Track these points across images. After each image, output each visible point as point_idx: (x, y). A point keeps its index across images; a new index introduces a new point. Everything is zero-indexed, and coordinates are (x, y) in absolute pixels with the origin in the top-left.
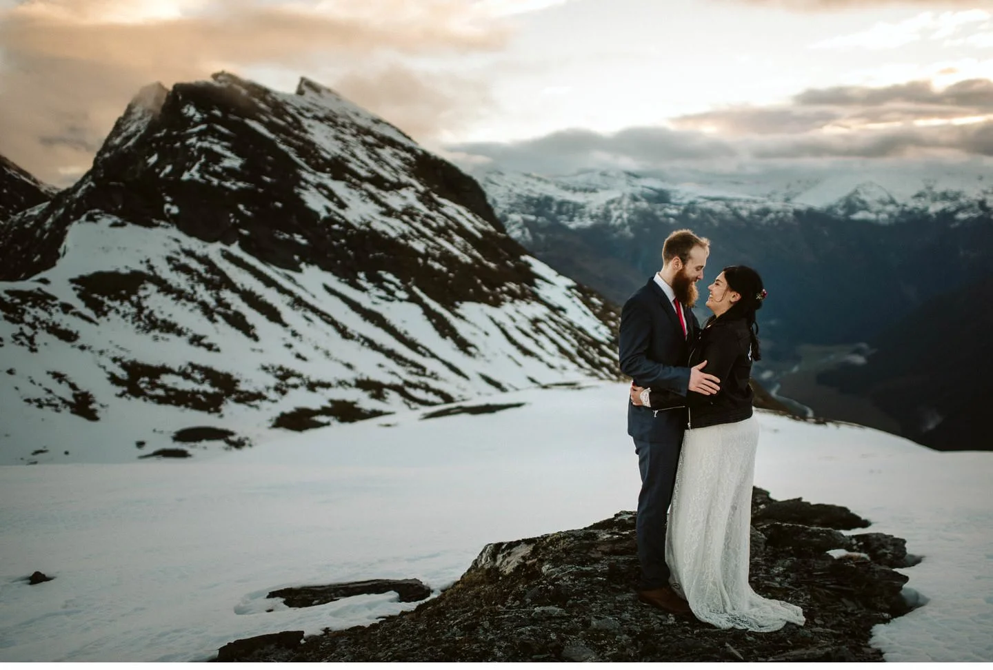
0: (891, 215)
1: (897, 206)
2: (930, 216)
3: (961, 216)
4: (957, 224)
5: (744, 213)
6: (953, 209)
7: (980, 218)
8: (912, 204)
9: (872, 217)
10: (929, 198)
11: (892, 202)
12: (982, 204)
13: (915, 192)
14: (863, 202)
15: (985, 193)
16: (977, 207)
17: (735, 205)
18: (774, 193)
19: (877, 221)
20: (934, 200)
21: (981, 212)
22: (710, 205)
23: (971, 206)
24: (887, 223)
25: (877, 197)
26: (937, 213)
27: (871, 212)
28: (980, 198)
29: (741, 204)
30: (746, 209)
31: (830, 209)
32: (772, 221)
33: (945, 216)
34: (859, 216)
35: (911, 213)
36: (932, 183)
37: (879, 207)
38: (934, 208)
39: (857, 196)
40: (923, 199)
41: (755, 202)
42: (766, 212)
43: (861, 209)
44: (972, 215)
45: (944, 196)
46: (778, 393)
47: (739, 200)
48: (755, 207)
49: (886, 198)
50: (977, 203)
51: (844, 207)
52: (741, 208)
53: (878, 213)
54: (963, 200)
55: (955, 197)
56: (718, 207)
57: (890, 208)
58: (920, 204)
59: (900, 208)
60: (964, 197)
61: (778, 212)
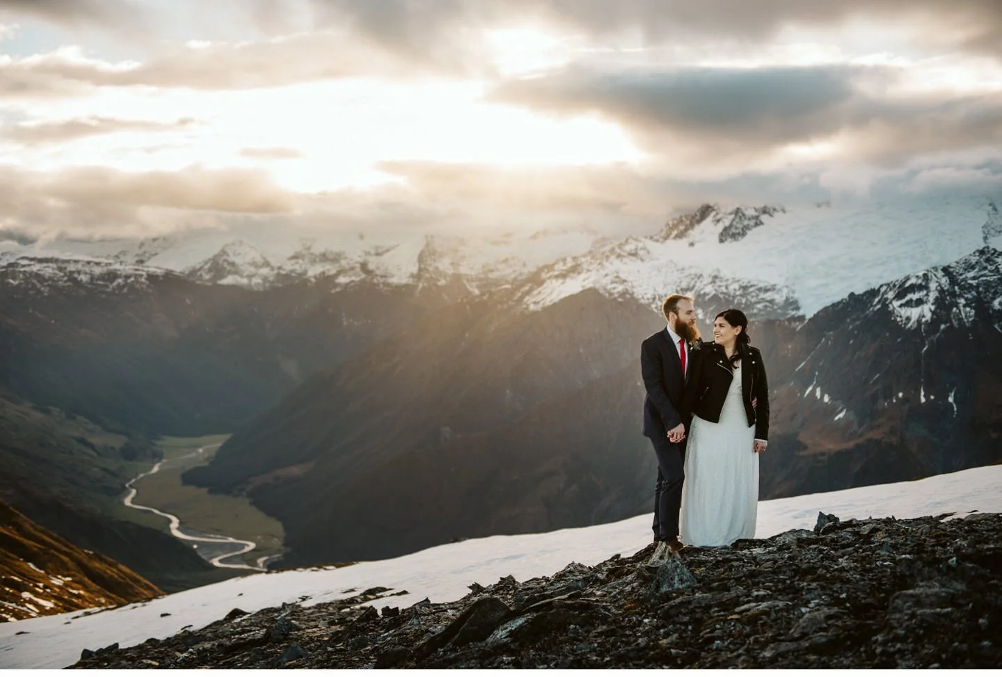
0: (265, 279)
1: (272, 269)
2: (308, 280)
3: (342, 280)
4: (338, 289)
5: (84, 278)
6: (333, 272)
7: (363, 281)
8: (288, 267)
9: (245, 281)
10: (306, 260)
11: (267, 264)
12: (364, 266)
13: (291, 254)
14: (233, 264)
15: (368, 253)
16: (358, 270)
17: (71, 267)
18: (124, 253)
19: (250, 285)
20: (313, 262)
21: (363, 276)
22: (36, 268)
23: (352, 269)
24: (261, 289)
25: (248, 259)
26: (315, 277)
27: (242, 276)
28: (361, 260)
29: (79, 266)
30: (86, 273)
31: (193, 272)
32: (120, 287)
33: (326, 280)
34: (229, 280)
35: (287, 276)
36: (309, 244)
37: (252, 270)
38: (314, 271)
39: (225, 257)
40: (300, 261)
41: (98, 264)
42: (112, 276)
43: (230, 273)
44: (354, 278)
45: (324, 257)
46: (133, 502)
47: (76, 262)
48: (97, 271)
49: (259, 260)
50: (358, 265)
51: (210, 270)
52: (79, 272)
53: (250, 277)
54: (343, 263)
55: (336, 259)
56: (48, 270)
57: (265, 271)
58: (298, 267)
59: (276, 271)
60: (346, 258)
61: (127, 277)
